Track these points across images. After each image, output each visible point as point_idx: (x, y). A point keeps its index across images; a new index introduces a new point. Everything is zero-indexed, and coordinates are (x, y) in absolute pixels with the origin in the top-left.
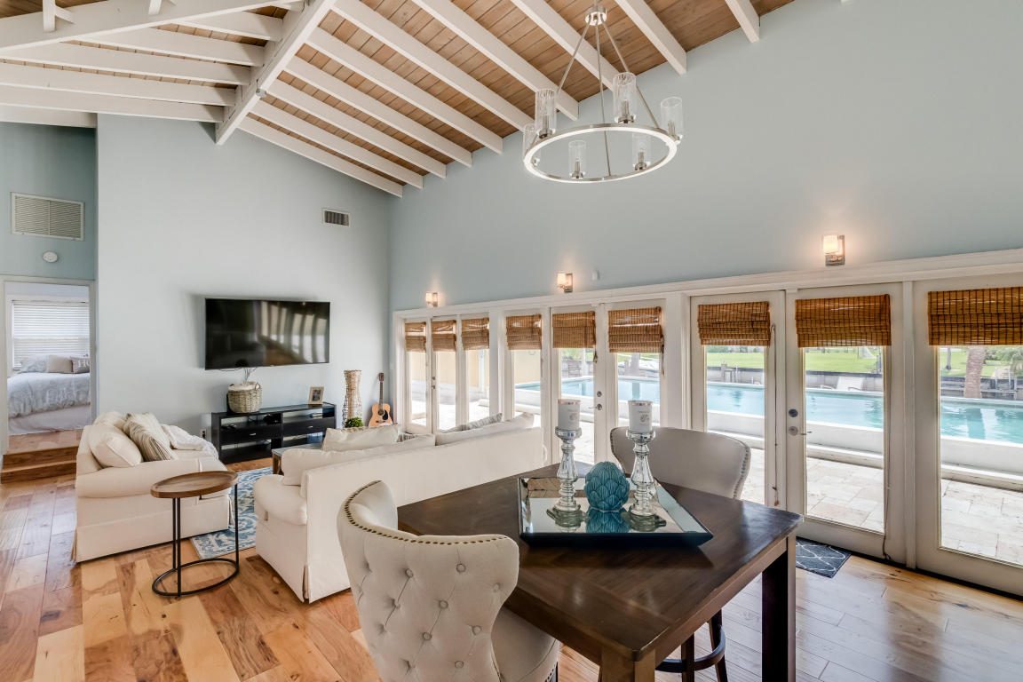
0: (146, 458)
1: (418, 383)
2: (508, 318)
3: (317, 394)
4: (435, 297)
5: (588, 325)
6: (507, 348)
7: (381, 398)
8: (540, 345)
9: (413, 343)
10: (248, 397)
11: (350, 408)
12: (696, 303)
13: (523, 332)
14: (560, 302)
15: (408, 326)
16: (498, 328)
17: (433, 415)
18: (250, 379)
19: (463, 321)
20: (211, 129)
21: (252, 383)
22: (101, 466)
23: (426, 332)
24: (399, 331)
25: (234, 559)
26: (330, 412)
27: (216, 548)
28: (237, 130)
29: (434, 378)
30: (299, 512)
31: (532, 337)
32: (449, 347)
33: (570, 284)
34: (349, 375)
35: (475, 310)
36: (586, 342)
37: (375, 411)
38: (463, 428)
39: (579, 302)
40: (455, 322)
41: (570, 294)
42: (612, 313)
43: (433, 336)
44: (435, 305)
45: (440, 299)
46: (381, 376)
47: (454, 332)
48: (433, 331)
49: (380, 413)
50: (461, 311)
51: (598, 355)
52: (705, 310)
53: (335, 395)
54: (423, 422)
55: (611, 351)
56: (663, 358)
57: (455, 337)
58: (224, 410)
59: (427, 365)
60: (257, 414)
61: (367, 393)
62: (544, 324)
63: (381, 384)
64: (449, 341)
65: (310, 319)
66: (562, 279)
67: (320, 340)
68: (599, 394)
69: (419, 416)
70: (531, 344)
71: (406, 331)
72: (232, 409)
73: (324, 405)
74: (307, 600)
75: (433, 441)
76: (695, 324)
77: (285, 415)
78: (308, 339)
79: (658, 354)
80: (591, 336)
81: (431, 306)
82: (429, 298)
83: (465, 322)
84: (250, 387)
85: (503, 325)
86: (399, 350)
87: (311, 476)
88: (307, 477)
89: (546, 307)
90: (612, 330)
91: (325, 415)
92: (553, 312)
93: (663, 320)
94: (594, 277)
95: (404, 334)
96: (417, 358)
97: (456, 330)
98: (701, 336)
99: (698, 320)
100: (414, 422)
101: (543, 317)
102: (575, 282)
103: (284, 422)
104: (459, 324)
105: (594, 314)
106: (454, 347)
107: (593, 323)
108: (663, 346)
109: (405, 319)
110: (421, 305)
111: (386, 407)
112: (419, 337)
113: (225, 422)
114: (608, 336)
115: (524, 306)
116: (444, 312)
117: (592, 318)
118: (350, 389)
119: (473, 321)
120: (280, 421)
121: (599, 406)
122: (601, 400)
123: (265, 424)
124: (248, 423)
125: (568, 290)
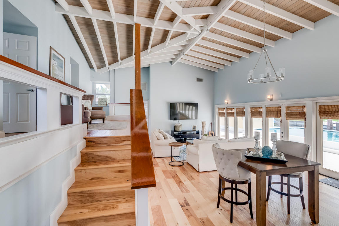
0: (165, 139)
1: (222, 126)
2: (251, 108)
3: (195, 127)
4: (227, 101)
5: (278, 111)
6: (251, 117)
7: (211, 130)
8: (262, 116)
9: (221, 114)
10: (179, 127)
11: (203, 132)
12: (318, 105)
13: (256, 112)
14: (268, 103)
15: (220, 109)
16: (248, 111)
17: (227, 135)
18: (179, 123)
19: (236, 108)
20: (171, 62)
21: (180, 124)
22: (158, 139)
23: (225, 111)
24: (217, 111)
25: (183, 162)
26: (198, 133)
27: (178, 159)
28: (178, 62)
29: (227, 125)
30: (198, 152)
31: (259, 114)
32: (232, 116)
33: (272, 98)
34: (203, 123)
35: (241, 105)
36: (278, 116)
37: (210, 133)
38: (236, 139)
39: (275, 103)
40: (234, 108)
41: (272, 101)
42: (287, 107)
43: (227, 112)
44: (228, 103)
45: (229, 102)
46: (211, 124)
47: (233, 111)
48: (227, 111)
49: (211, 134)
50: (236, 105)
51: (282, 120)
52: (321, 107)
53: (199, 128)
54: (224, 138)
55: (287, 119)
56: (305, 122)
57: (234, 113)
58: (173, 130)
59: (225, 121)
60: (181, 132)
61: (207, 128)
62: (263, 110)
63: (211, 126)
64: (232, 114)
65: (191, 107)
66: (269, 97)
67: (194, 112)
68: (282, 133)
69: (223, 136)
70: (259, 116)
71: (219, 111)
72: (176, 130)
73: (196, 131)
74: (199, 171)
75: (227, 141)
76: (318, 112)
77: (187, 132)
78: (190, 112)
79: (304, 121)
80: (279, 114)
81: (226, 104)
82: (226, 101)
83: (237, 109)
84: (179, 125)
85: (249, 110)
86: (216, 116)
87: (200, 145)
88: (199, 145)
89: (264, 105)
90: (287, 113)
91: (197, 133)
92: (266, 106)
93: (305, 110)
94: (280, 96)
95: (218, 112)
96: (222, 119)
97: (234, 111)
98: (320, 116)
99: (319, 110)
100: (221, 137)
101: (263, 108)
102: (274, 97)
103: (187, 134)
104: (235, 109)
105: (281, 107)
106: (234, 116)
107: (280, 110)
108: (306, 118)
109: (218, 107)
110: (223, 104)
111: (213, 132)
112: (223, 113)
113: (175, 133)
114: (285, 115)
115: (256, 104)
116: (231, 105)
117: (280, 109)
118: (203, 127)
119: (239, 108)
120: (186, 134)
121: (282, 137)
122: (283, 135)
123: (182, 134)
124: (179, 134)
125: (271, 100)
